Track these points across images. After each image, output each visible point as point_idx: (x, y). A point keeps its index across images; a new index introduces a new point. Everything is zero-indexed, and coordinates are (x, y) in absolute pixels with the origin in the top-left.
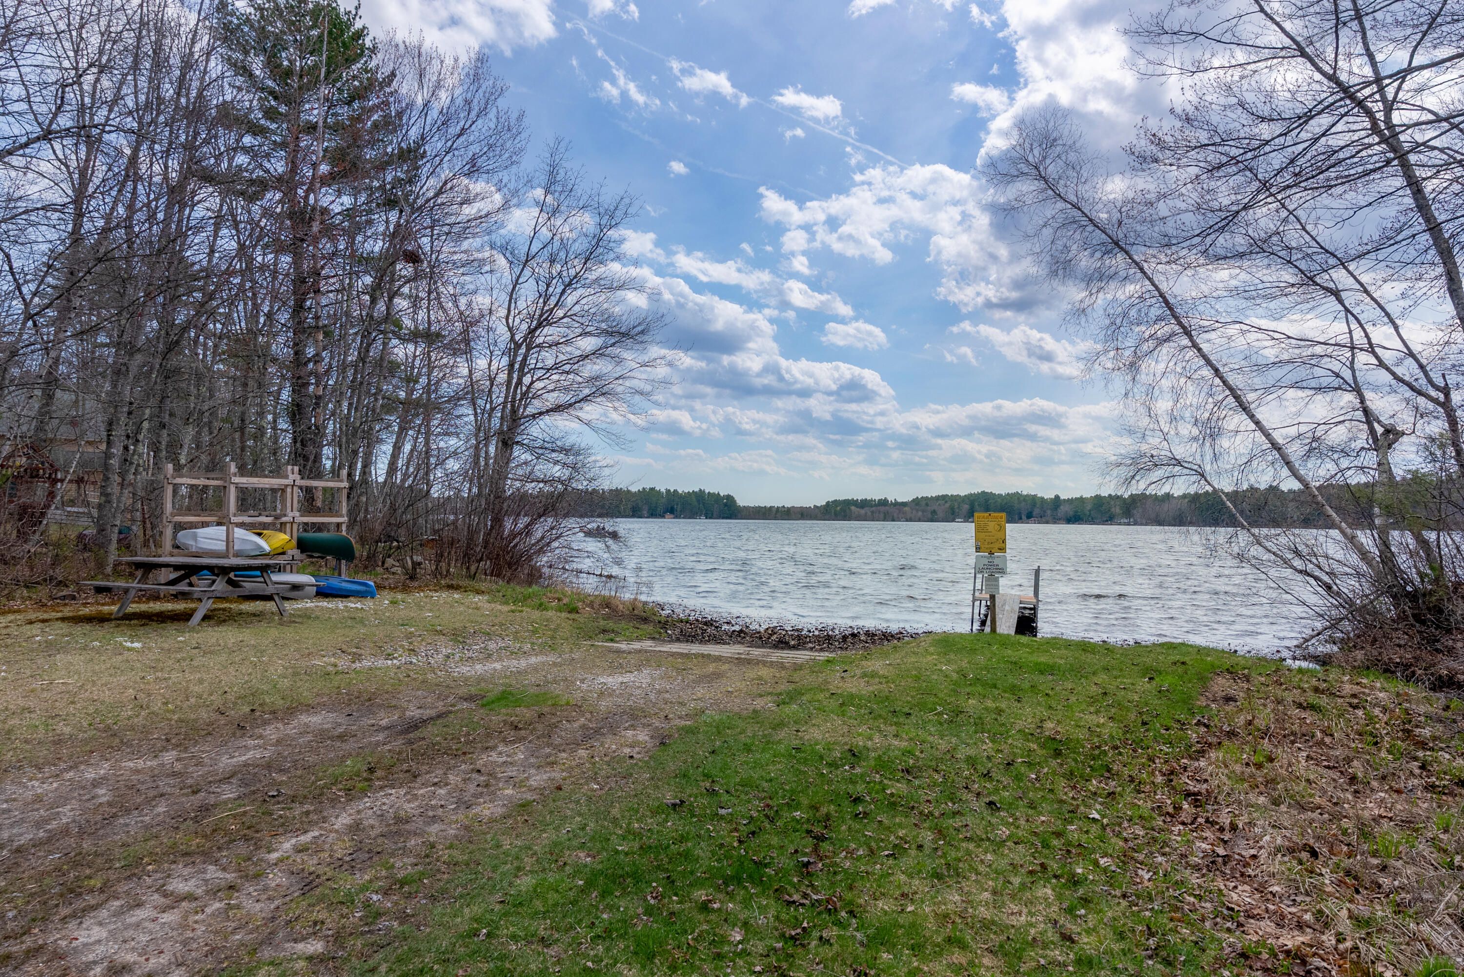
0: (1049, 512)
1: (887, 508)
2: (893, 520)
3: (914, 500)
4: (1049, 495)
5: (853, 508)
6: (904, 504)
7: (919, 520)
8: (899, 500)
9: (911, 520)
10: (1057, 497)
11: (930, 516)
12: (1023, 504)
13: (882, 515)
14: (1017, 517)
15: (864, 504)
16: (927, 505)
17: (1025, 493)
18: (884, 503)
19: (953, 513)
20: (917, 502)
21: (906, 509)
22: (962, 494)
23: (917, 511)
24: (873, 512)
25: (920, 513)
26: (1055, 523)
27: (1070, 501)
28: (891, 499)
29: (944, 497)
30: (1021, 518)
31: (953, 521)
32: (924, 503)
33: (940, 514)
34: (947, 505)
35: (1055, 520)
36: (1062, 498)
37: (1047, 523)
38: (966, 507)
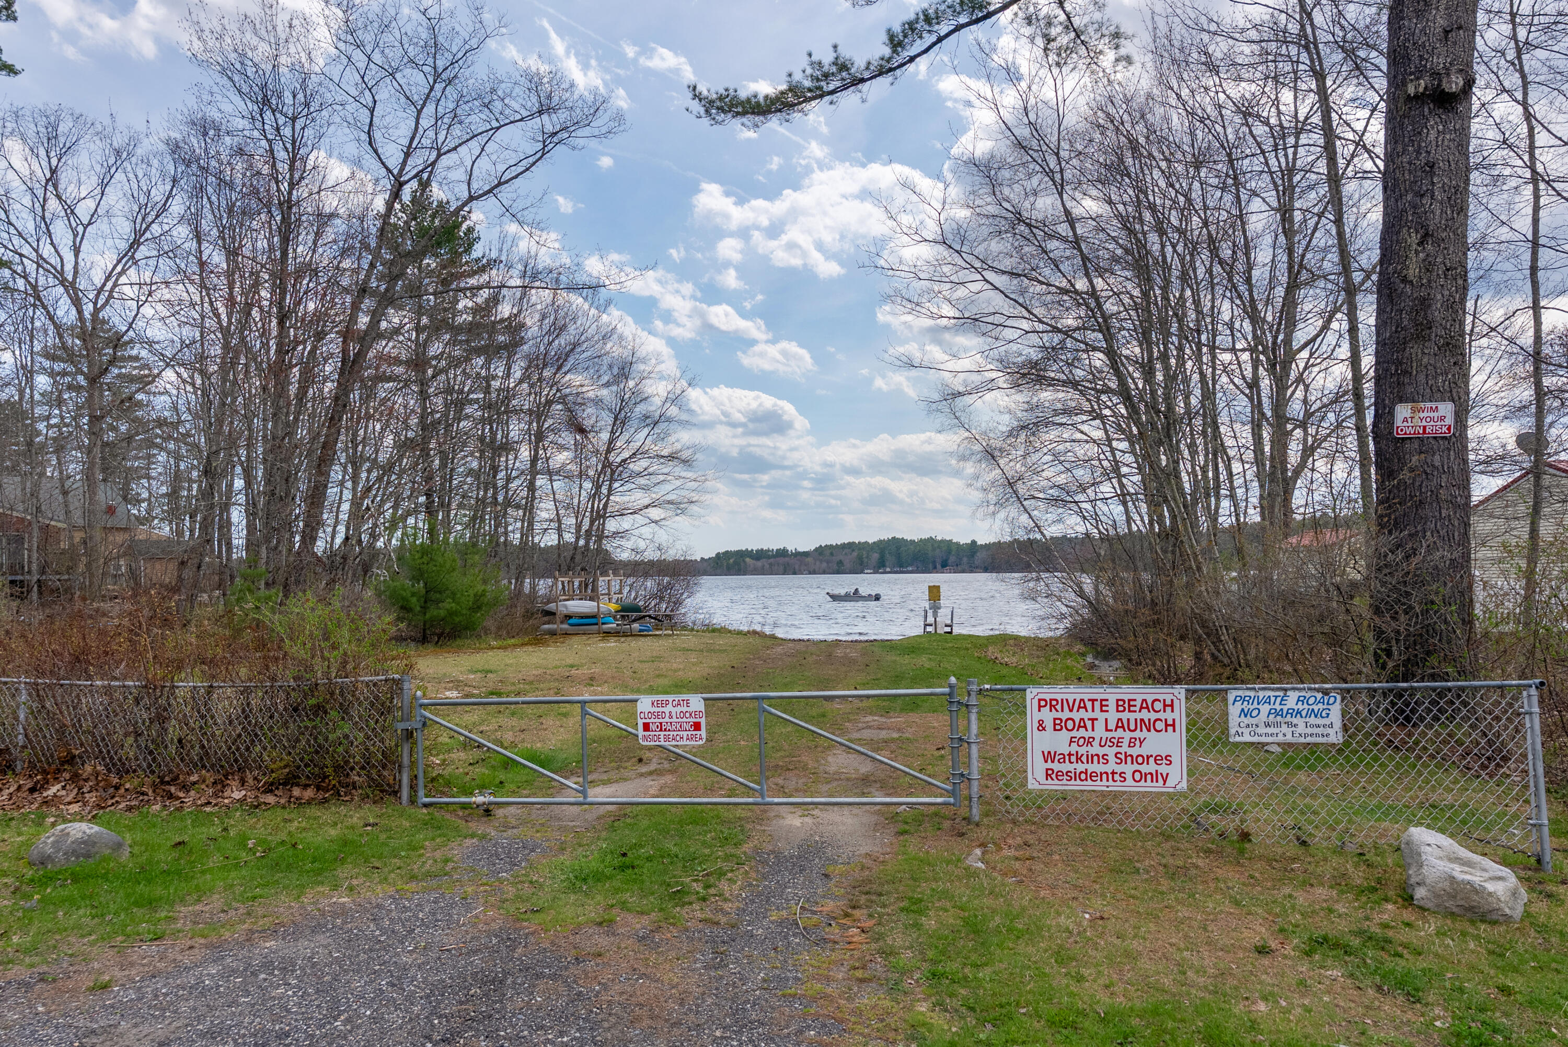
0: (965, 560)
1: (787, 559)
2: (795, 573)
3: (816, 549)
4: (964, 540)
5: (748, 560)
6: (806, 554)
7: (824, 573)
8: (801, 549)
9: (814, 572)
10: (974, 542)
11: (835, 567)
12: (938, 551)
13: (782, 568)
14: (931, 566)
15: (761, 555)
16: (832, 554)
17: (939, 538)
18: (782, 553)
19: (862, 563)
20: (820, 550)
21: (809, 560)
22: (871, 541)
23: (821, 561)
24: (771, 564)
25: (824, 565)
26: (971, 572)
27: (987, 547)
28: (791, 548)
29: (850, 546)
30: (935, 568)
31: (862, 572)
32: (828, 552)
33: (848, 565)
34: (855, 554)
35: (972, 569)
36: (979, 543)
37: (963, 572)
38: (876, 556)
